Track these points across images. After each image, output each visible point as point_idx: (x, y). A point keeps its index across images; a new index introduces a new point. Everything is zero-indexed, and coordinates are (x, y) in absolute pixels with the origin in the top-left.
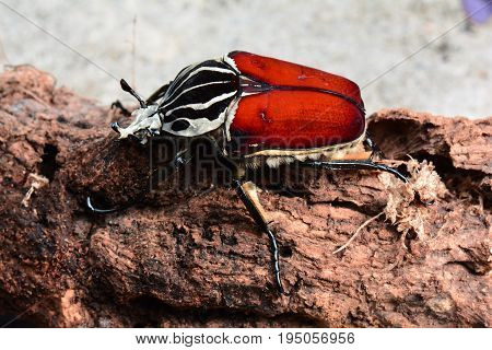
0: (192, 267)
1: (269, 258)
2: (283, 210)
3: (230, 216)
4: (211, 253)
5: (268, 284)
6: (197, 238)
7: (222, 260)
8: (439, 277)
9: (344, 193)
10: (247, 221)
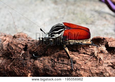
0: (55, 66)
1: (70, 64)
2: (73, 54)
3: (62, 56)
4: (59, 63)
5: (70, 69)
6: (56, 61)
7: (61, 65)
8: (106, 68)
9: (86, 51)
10: (66, 57)
